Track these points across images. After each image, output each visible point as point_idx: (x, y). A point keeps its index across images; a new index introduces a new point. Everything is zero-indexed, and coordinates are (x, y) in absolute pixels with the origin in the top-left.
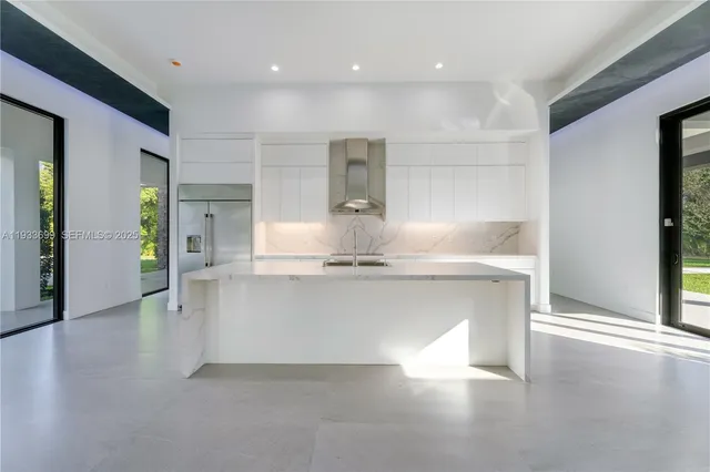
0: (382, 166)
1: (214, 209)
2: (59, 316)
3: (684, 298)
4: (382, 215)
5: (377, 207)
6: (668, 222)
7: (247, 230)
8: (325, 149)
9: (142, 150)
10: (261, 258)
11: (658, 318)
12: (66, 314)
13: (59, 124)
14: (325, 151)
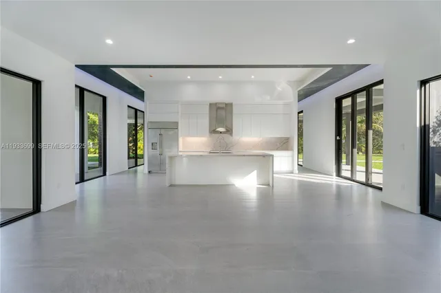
0: (231, 113)
1: (163, 132)
2: (105, 174)
3: (357, 169)
4: (231, 134)
5: (229, 131)
6: (338, 138)
7: (176, 139)
8: (208, 107)
9: (129, 106)
10: (181, 152)
11: (335, 174)
12: (107, 173)
13: (104, 99)
14: (207, 108)
